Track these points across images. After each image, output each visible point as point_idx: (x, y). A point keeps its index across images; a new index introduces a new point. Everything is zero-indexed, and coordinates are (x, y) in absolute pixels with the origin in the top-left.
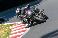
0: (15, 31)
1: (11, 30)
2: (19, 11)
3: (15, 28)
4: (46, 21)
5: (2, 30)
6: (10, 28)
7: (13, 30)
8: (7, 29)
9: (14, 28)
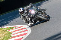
2: (22, 11)
3: (15, 31)
4: (49, 20)
5: (2, 33)
6: (10, 31)
8: (6, 33)
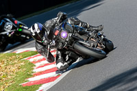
0: (42, 66)
1: (32, 64)
4: (106, 57)
5: (13, 65)
6: (31, 60)
7: (38, 65)
8: (23, 64)
9: (39, 61)
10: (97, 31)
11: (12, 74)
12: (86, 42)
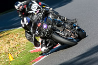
10: (73, 23)
11: (23, 43)
12: (61, 32)
